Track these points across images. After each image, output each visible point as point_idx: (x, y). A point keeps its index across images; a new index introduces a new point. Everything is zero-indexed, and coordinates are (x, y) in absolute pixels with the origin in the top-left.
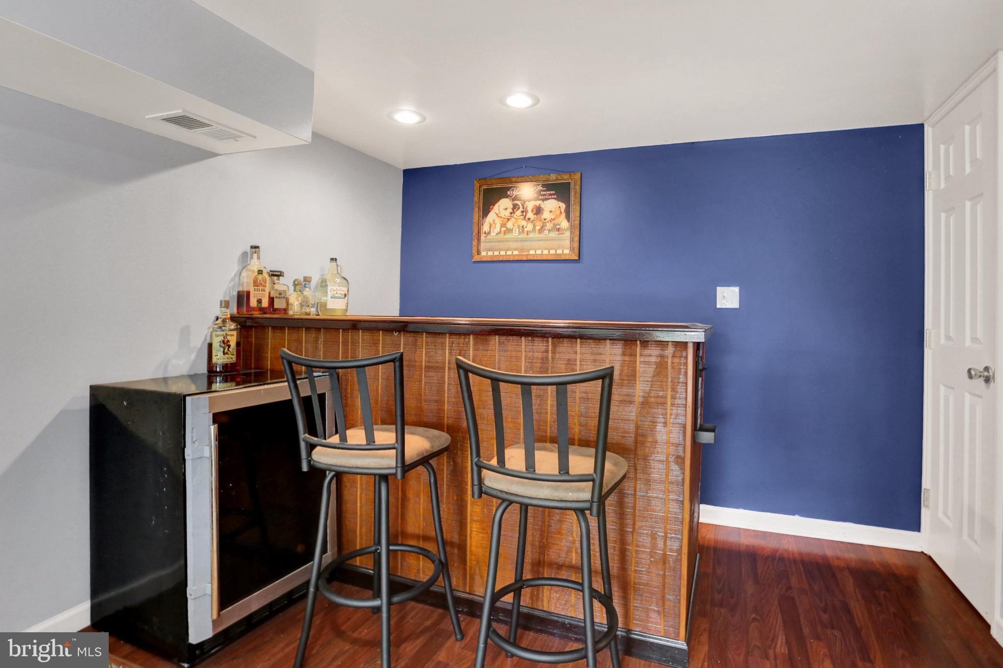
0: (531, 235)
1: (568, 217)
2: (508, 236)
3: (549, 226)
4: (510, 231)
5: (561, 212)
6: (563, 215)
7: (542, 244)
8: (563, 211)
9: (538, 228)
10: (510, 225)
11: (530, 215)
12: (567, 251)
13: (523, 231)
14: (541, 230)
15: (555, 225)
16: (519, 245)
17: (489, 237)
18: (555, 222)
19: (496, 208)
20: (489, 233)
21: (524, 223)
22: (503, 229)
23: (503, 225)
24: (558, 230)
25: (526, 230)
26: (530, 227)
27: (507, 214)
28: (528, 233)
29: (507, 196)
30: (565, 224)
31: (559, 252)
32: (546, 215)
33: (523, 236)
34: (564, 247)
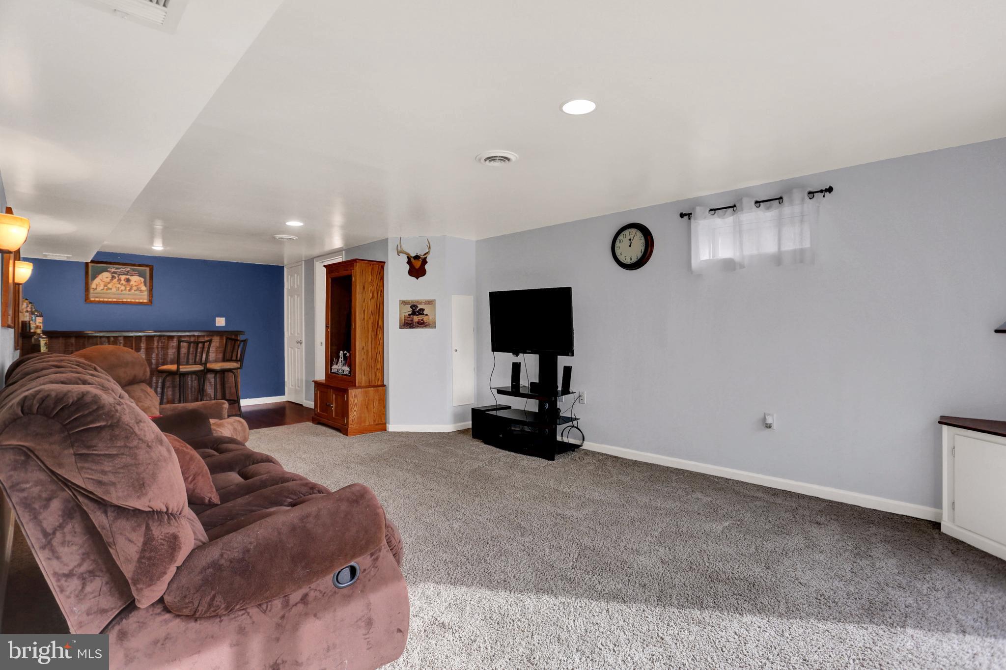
0: (124, 292)
1: (145, 285)
2: (109, 291)
3: (135, 288)
4: (111, 289)
5: (141, 283)
6: (143, 284)
7: (130, 296)
8: (142, 282)
9: (128, 289)
10: (110, 286)
11: (123, 282)
12: (145, 301)
13: (119, 290)
14: (130, 290)
15: (138, 288)
16: (117, 296)
17: (96, 291)
18: (138, 287)
19: (100, 276)
20: (96, 289)
21: (119, 286)
22: (106, 288)
23: (105, 286)
24: (140, 290)
25: (120, 289)
26: (123, 288)
27: (108, 280)
28: (122, 290)
29: (108, 271)
30: (144, 288)
31: (141, 301)
32: (132, 283)
33: (120, 292)
34: (144, 298)
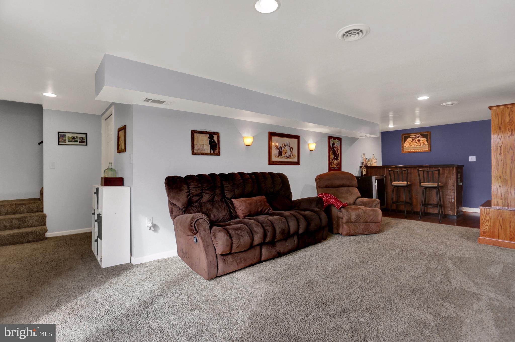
0: (417, 146)
1: (427, 142)
2: (411, 147)
3: (422, 144)
4: (412, 146)
5: (425, 141)
6: (426, 141)
7: (420, 148)
8: (426, 140)
9: (419, 145)
10: (411, 144)
11: (417, 142)
12: (427, 150)
13: (415, 146)
14: (420, 145)
15: (424, 144)
16: (414, 149)
17: (406, 147)
18: (424, 143)
19: (407, 140)
20: (406, 146)
21: (415, 144)
22: (410, 145)
23: (410, 144)
24: (425, 145)
25: (416, 145)
26: (417, 144)
27: (410, 142)
28: (416, 146)
29: (410, 137)
30: (426, 143)
31: (425, 150)
32: (421, 141)
33: (415, 147)
34: (427, 149)
